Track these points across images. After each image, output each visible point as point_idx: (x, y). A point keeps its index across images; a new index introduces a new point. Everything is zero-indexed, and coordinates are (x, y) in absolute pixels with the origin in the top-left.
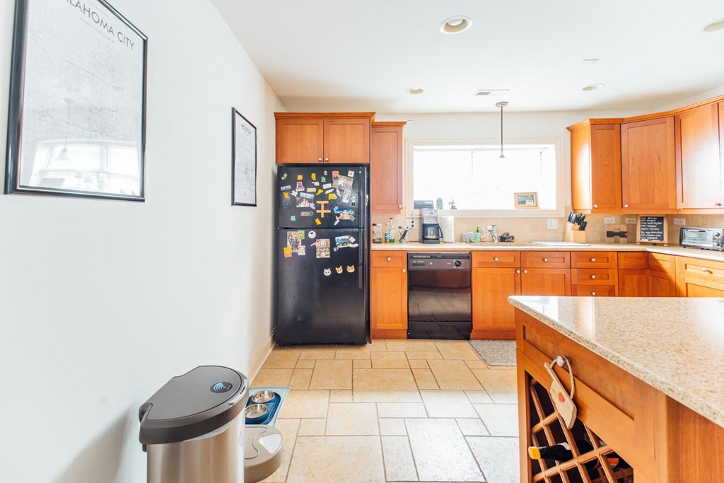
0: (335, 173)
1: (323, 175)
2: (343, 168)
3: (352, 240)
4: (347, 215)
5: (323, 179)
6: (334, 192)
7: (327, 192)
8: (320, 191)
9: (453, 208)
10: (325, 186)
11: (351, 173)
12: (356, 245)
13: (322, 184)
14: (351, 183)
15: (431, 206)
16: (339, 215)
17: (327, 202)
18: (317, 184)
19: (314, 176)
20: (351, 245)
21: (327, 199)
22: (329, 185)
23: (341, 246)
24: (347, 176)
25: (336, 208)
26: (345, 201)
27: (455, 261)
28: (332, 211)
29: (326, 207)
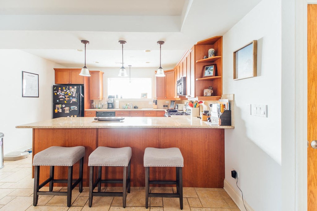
0: (71, 87)
1: (67, 88)
2: (73, 85)
3: (76, 107)
4: (74, 100)
5: (67, 89)
6: (71, 93)
7: (68, 93)
8: (66, 93)
9: (121, 98)
10: (68, 91)
11: (75, 87)
12: (77, 109)
13: (66, 90)
14: (76, 90)
15: (114, 97)
16: (72, 100)
17: (68, 96)
18: (65, 90)
19: (64, 88)
20: (76, 109)
21: (68, 95)
22: (69, 91)
23: (73, 109)
24: (74, 88)
25: (71, 98)
26: (74, 96)
27: (110, 114)
28: (70, 99)
29: (68, 97)
